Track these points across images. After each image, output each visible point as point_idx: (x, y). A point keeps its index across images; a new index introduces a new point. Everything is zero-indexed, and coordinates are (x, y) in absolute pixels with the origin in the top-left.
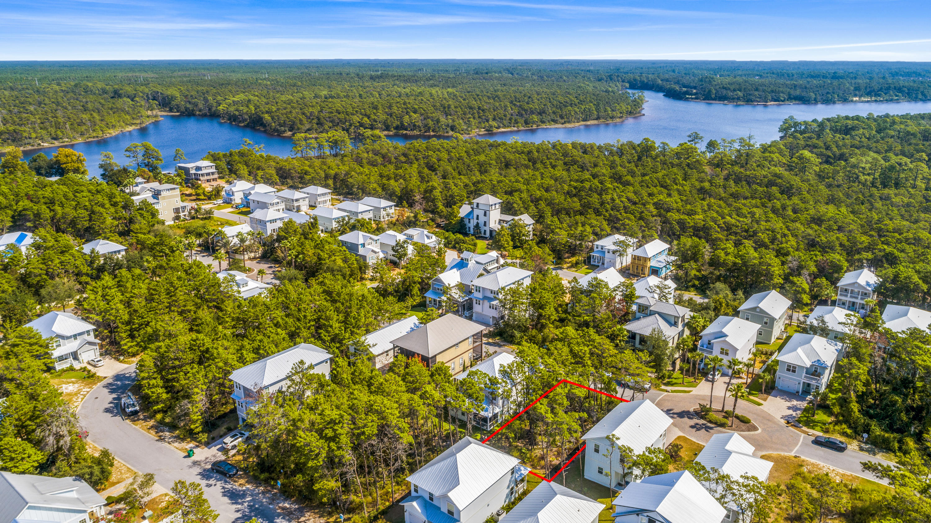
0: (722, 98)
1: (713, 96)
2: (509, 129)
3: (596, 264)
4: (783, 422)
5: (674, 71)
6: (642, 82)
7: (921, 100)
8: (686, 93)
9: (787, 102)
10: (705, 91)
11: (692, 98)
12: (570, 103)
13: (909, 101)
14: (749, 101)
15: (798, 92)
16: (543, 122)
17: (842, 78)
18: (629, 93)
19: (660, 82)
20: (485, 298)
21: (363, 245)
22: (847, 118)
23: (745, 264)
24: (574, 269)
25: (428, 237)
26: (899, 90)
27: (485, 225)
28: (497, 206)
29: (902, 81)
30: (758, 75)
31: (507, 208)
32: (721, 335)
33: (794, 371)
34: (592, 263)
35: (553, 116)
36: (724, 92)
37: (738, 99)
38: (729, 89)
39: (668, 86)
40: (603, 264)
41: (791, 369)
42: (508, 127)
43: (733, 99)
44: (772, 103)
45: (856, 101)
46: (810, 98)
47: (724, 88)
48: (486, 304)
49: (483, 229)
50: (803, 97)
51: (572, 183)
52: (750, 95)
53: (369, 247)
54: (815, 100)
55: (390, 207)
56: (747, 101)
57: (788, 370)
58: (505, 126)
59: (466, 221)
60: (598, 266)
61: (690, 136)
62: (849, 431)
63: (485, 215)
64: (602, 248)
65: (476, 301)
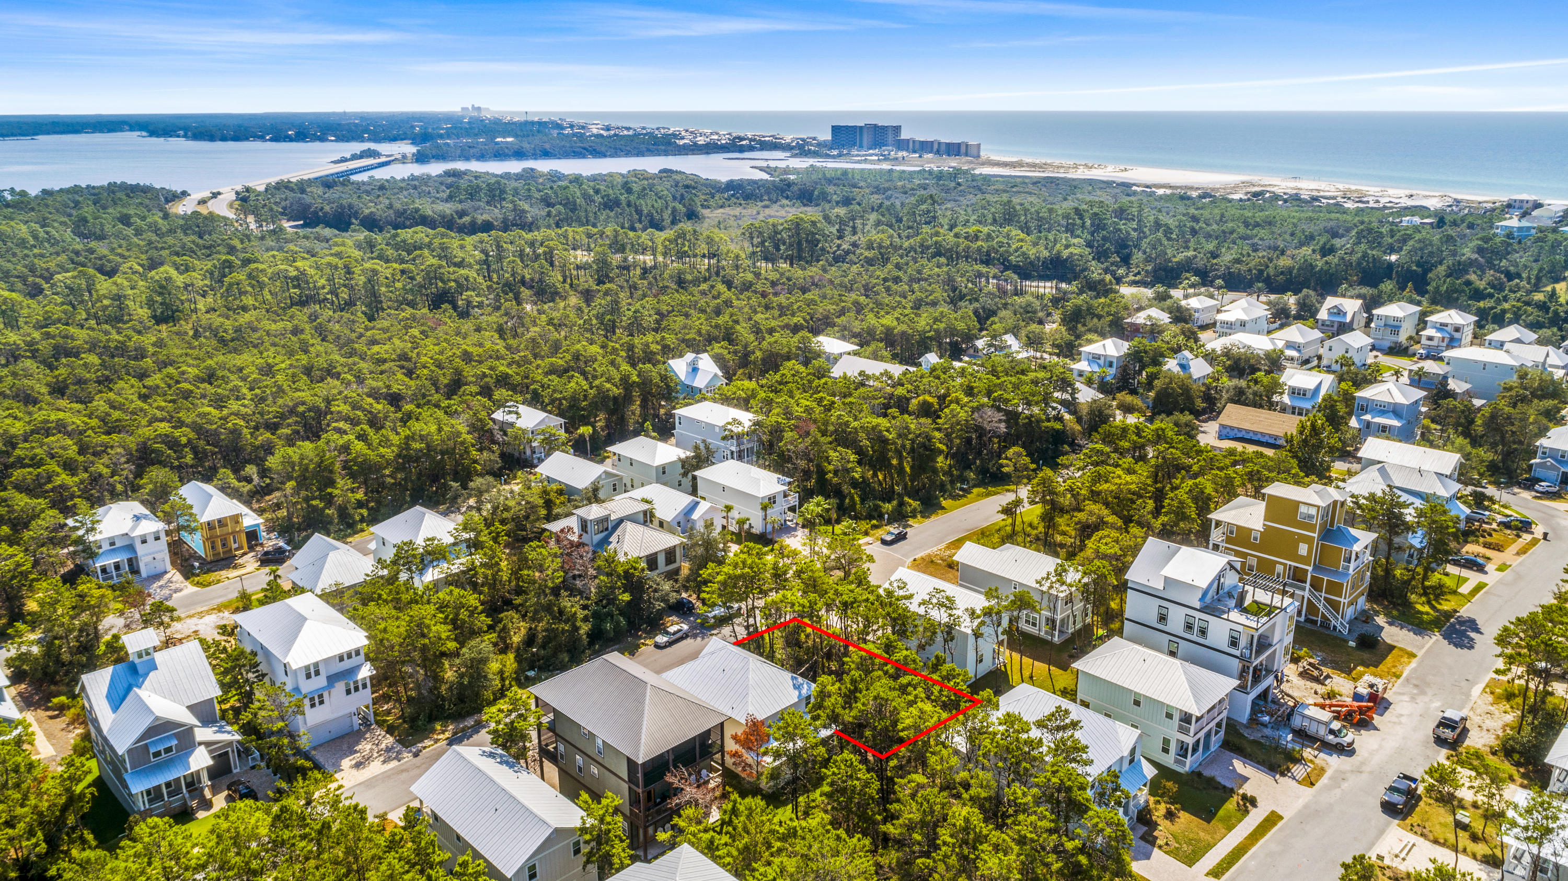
40: (136, 572)
48: (340, 689)
64: (112, 544)
65: (312, 699)
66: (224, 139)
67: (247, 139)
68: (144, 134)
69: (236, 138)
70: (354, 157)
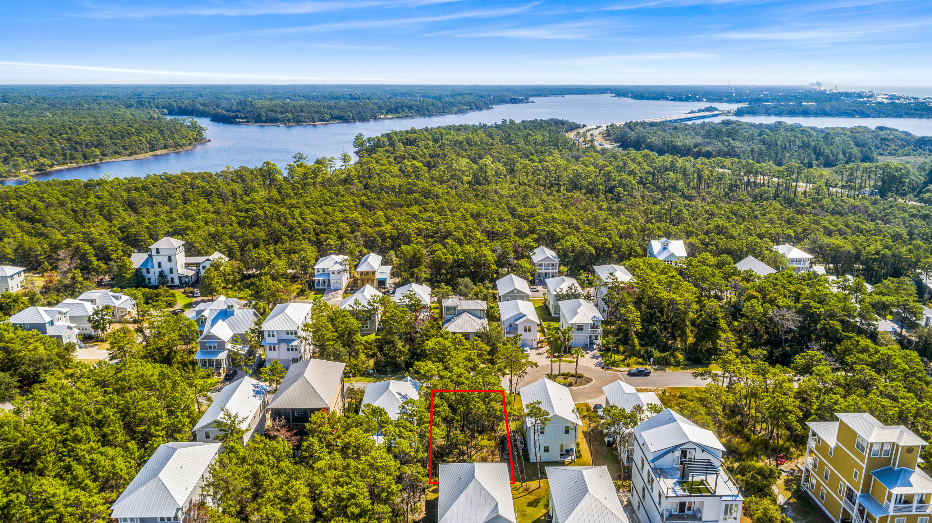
0: (273, 121)
1: (264, 119)
2: (66, 167)
3: (321, 287)
4: (599, 369)
5: (201, 96)
6: (180, 108)
7: (428, 115)
8: (236, 117)
9: (331, 122)
10: (254, 114)
11: (243, 122)
12: (126, 132)
13: (420, 117)
14: (299, 122)
15: (336, 113)
16: (106, 155)
17: (359, 99)
18: (178, 120)
19: (200, 107)
20: (280, 341)
21: (52, 323)
22: (407, 132)
23: (467, 258)
24: (302, 298)
25: (117, 298)
26: (410, 107)
27: (171, 271)
28: (181, 248)
29: (407, 101)
30: (288, 98)
31: (190, 250)
32: (521, 316)
33: (582, 329)
34: (316, 288)
35: (114, 148)
36: (274, 115)
37: (289, 120)
38: (277, 111)
39: (211, 109)
40: (329, 286)
41: (580, 328)
42: (64, 164)
43: (284, 120)
44: (319, 123)
45: (383, 119)
46: (349, 117)
47: (271, 111)
48: (284, 346)
49: (170, 276)
50: (343, 117)
51: (238, 213)
52: (298, 116)
53: (59, 323)
54: (353, 118)
55: (19, 273)
56: (297, 122)
57: (578, 329)
58: (59, 164)
59: (144, 272)
60: (324, 289)
61: (295, 157)
62: (641, 360)
63: (170, 260)
64: (324, 271)
65: (270, 347)
66: (648, 99)
67: (659, 99)
68: (614, 95)
69: (654, 99)
70: (699, 111)
